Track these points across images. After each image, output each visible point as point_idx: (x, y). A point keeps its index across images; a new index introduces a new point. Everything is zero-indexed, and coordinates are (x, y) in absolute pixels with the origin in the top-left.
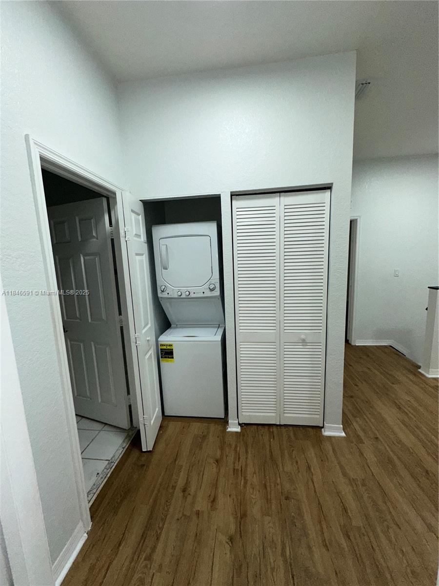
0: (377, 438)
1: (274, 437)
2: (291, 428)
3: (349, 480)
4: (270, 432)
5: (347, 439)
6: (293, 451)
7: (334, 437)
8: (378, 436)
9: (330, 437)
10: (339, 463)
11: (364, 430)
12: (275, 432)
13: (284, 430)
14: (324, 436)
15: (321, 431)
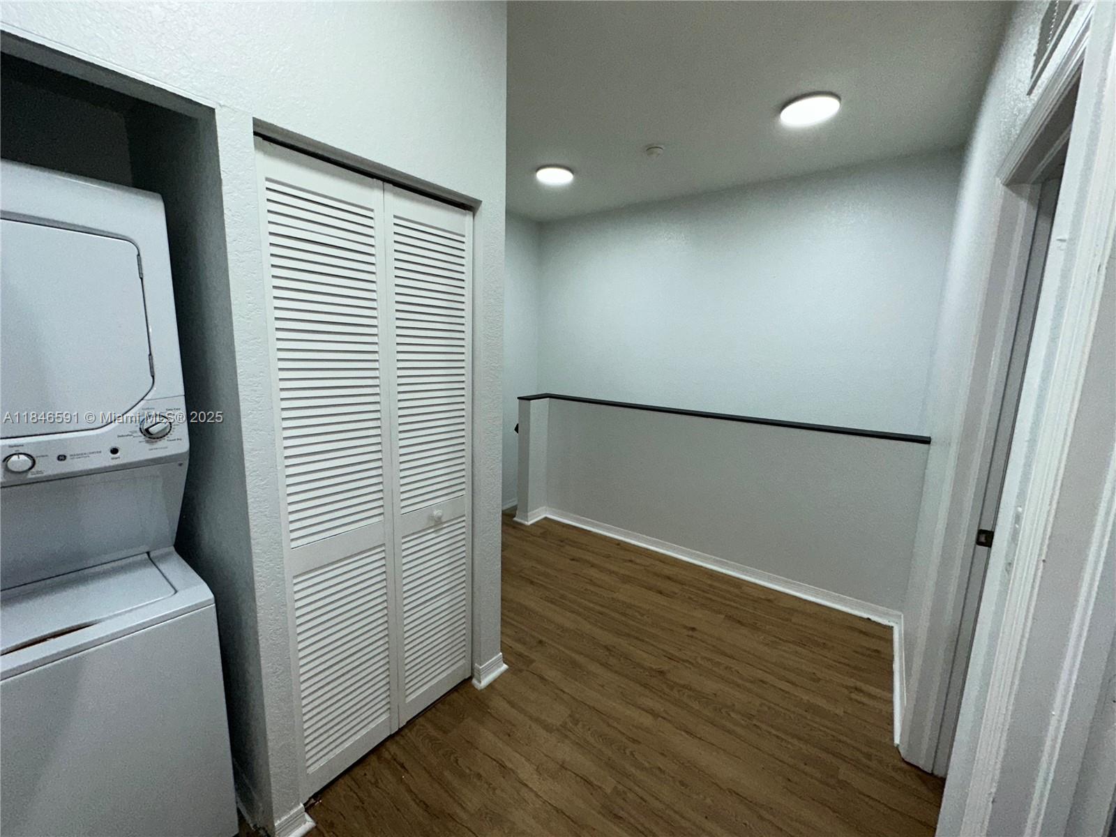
0: (541, 642)
1: (403, 766)
2: (420, 719)
3: (558, 730)
4: (388, 762)
5: (513, 670)
6: (456, 761)
7: (495, 681)
8: (541, 637)
9: (491, 686)
10: (531, 718)
11: (519, 640)
12: (398, 753)
13: (410, 735)
14: (481, 690)
15: (473, 686)
